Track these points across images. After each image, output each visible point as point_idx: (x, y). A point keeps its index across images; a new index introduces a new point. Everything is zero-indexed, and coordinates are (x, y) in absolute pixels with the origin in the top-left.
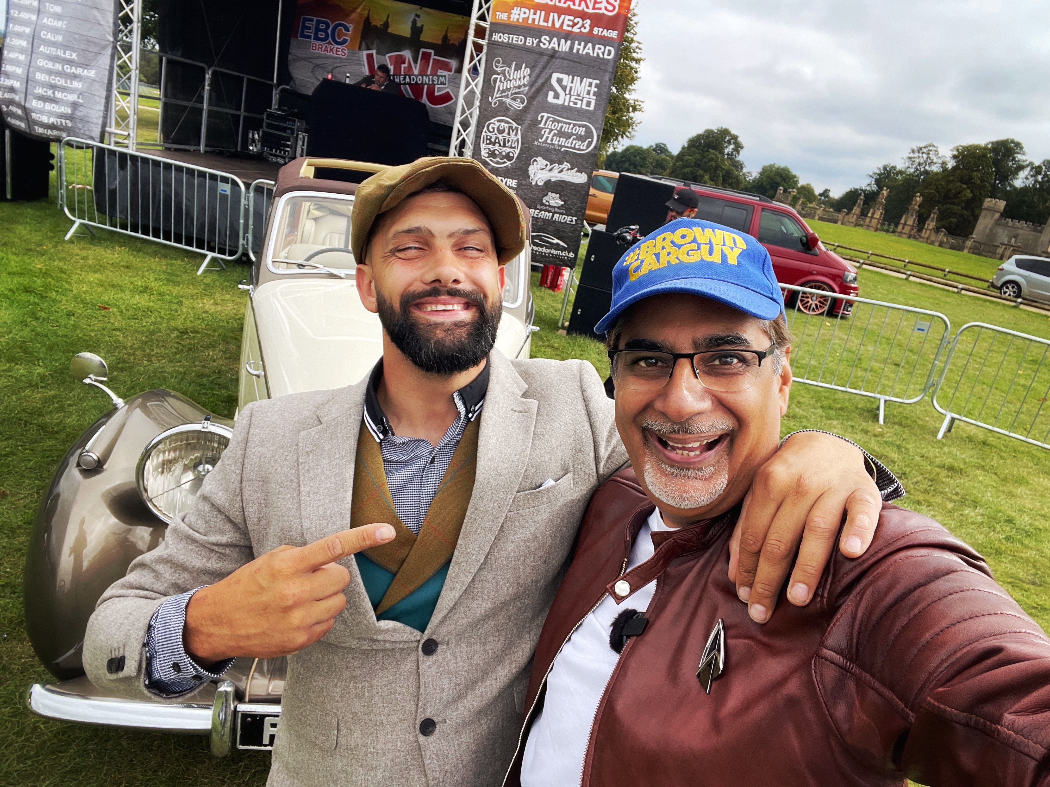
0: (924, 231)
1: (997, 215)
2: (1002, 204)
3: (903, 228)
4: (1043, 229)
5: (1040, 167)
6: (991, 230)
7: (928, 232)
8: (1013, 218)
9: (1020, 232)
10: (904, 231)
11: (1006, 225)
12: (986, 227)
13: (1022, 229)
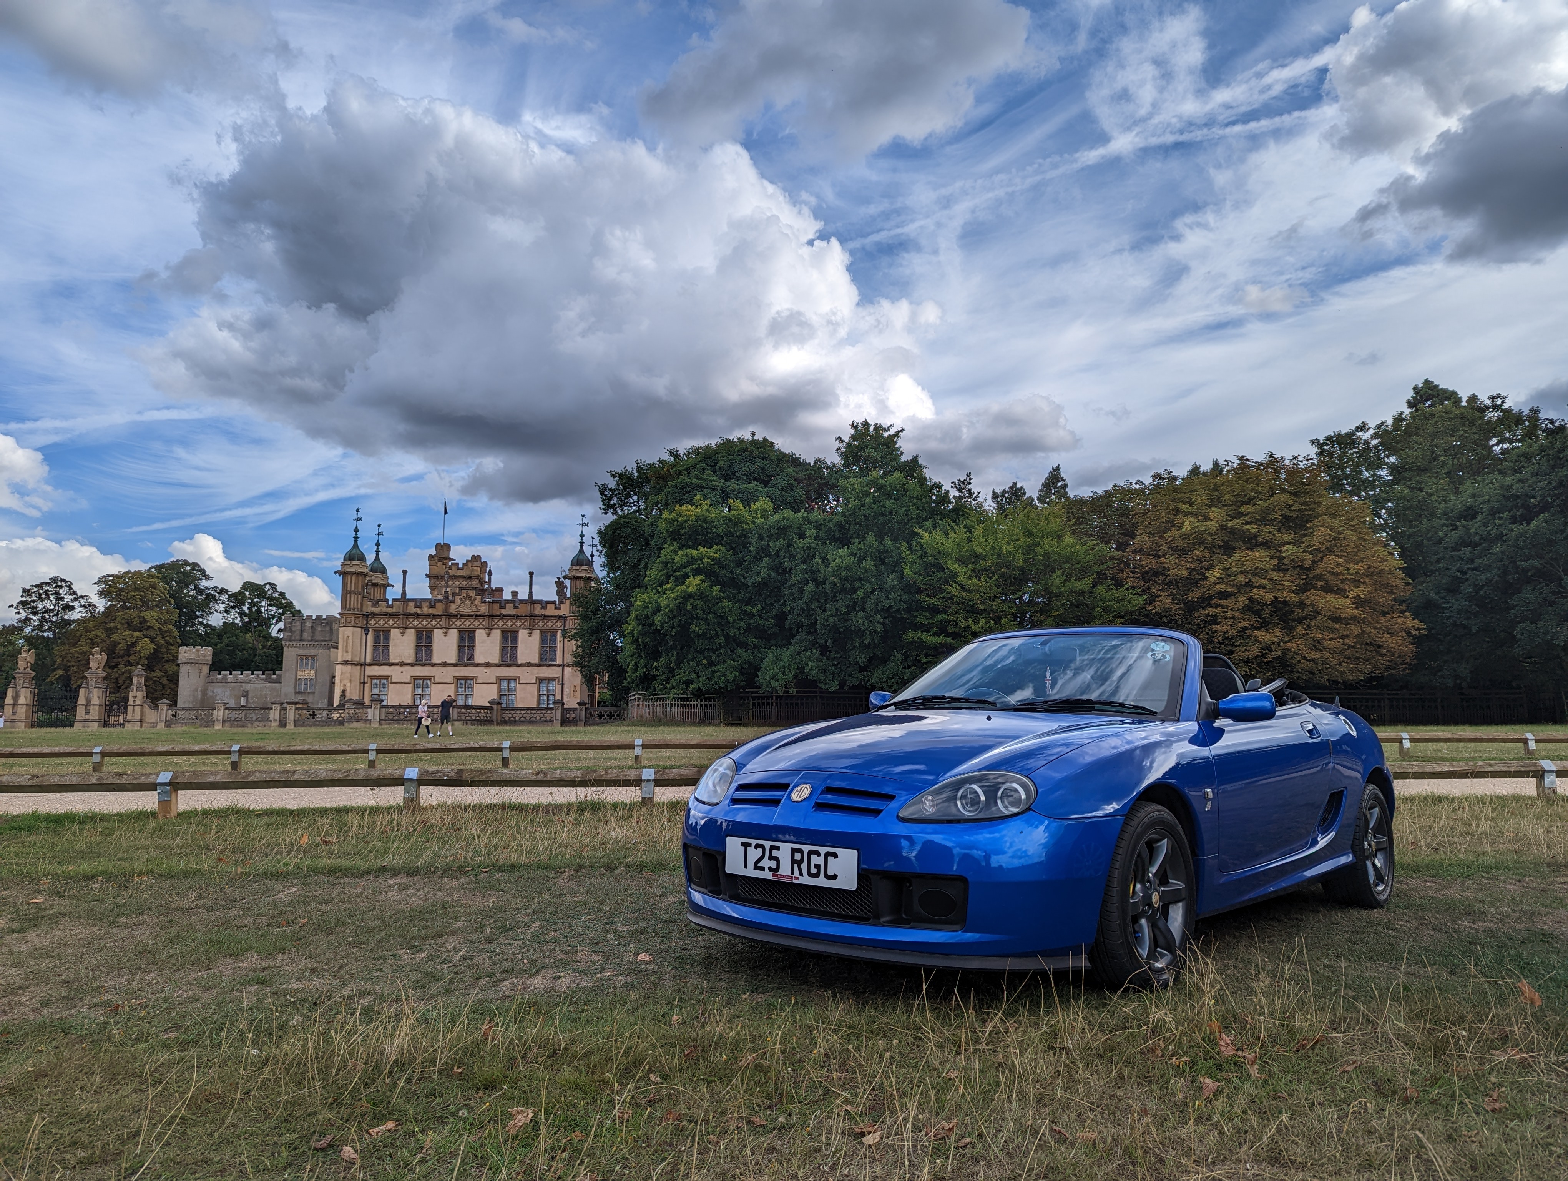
0: (130, 709)
1: (206, 669)
2: (207, 652)
3: (87, 712)
4: (280, 676)
5: (240, 593)
6: (204, 693)
7: (138, 709)
8: (231, 668)
9: (248, 687)
10: (90, 718)
11: (225, 681)
12: (196, 690)
13: (250, 682)
